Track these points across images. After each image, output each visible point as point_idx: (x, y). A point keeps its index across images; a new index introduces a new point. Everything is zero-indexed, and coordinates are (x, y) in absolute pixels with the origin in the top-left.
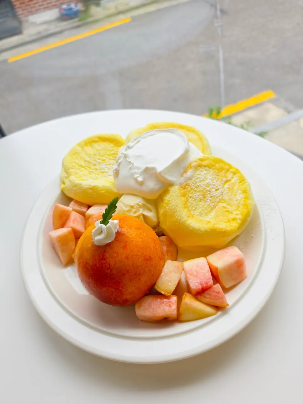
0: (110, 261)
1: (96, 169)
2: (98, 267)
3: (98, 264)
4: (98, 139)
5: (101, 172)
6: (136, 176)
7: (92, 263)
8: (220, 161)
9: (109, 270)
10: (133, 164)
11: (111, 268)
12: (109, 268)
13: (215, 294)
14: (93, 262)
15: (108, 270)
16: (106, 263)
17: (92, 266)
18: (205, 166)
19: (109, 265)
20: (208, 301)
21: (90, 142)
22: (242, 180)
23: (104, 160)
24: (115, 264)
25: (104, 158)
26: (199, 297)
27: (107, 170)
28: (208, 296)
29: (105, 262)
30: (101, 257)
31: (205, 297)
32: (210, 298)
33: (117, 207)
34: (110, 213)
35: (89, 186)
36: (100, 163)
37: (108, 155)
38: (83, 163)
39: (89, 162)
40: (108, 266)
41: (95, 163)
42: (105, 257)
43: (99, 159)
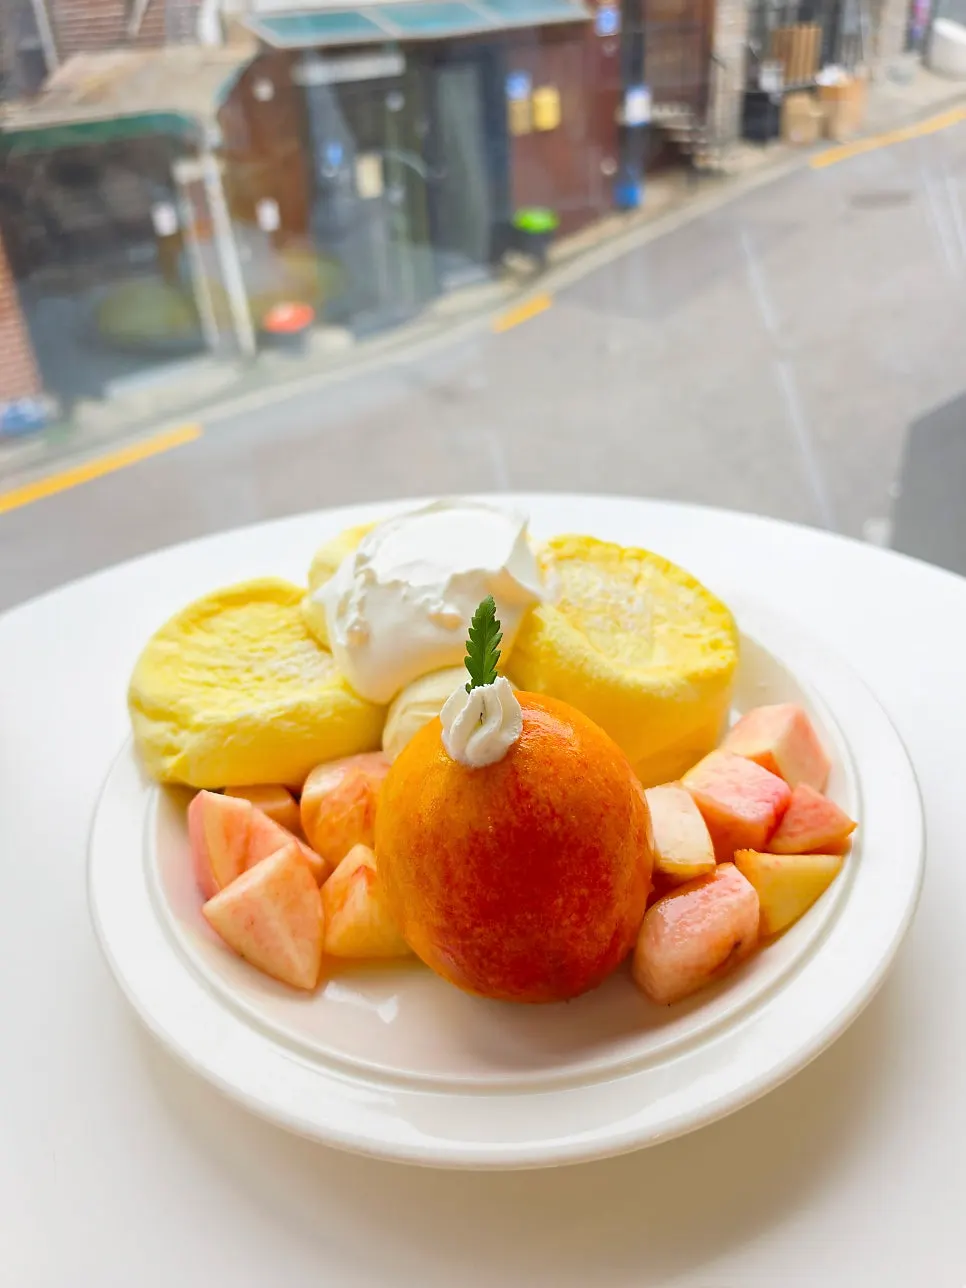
0: (544, 792)
1: (260, 679)
2: (520, 825)
3: (513, 818)
4: (217, 606)
5: (280, 680)
6: (433, 609)
7: (495, 824)
8: (591, 542)
9: (557, 824)
10: (407, 584)
11: (558, 811)
12: (553, 811)
13: (811, 812)
14: (497, 820)
15: (553, 822)
16: (538, 802)
17: (498, 835)
18: (571, 557)
19: (550, 804)
20: (804, 839)
21: (195, 621)
22: (666, 567)
23: (270, 649)
24: (565, 793)
25: (264, 645)
26: (778, 843)
27: (294, 670)
28: (798, 828)
29: (532, 800)
30: (513, 794)
31: (792, 835)
32: (807, 829)
33: (499, 622)
34: (488, 649)
35: (280, 710)
36: (261, 659)
37: (274, 633)
38: (209, 677)
39: (225, 668)
40: (548, 811)
41: (245, 664)
42: (525, 787)
43: (252, 651)
